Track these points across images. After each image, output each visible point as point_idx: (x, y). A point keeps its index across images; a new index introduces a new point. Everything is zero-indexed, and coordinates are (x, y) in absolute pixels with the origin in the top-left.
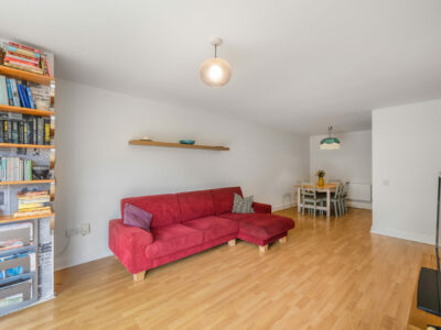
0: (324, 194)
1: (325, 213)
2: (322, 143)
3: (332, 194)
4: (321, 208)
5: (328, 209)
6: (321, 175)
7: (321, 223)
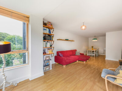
0: (94, 51)
1: (94, 56)
2: (93, 39)
3: (96, 52)
4: (93, 55)
5: (95, 55)
6: (92, 47)
7: (93, 58)
